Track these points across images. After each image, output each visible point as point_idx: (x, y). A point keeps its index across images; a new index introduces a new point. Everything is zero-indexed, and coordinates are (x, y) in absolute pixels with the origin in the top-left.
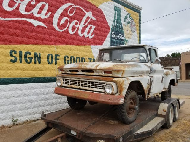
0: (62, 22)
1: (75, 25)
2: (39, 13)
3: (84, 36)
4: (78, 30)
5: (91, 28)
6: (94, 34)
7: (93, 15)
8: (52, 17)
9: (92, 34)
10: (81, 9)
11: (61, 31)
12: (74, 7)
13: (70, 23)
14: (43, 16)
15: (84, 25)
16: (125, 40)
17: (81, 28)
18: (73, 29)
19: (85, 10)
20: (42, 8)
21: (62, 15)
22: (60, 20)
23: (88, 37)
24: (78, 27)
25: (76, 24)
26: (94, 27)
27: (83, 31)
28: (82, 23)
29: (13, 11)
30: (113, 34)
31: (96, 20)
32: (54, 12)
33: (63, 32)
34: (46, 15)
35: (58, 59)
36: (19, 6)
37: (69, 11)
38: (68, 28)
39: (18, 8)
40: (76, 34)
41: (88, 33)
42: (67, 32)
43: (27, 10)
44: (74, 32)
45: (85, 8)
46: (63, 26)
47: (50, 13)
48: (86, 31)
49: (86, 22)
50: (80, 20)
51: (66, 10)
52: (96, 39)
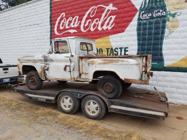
0: (87, 24)
1: (96, 23)
2: (74, 24)
3: (103, 29)
5: (111, 19)
6: (114, 24)
7: (114, 6)
8: (80, 24)
9: (112, 24)
11: (85, 31)
12: (95, 9)
13: (92, 23)
15: (103, 19)
16: (170, 14)
17: (100, 23)
18: (94, 26)
21: (87, 19)
22: (85, 23)
23: (107, 29)
24: (98, 24)
25: (97, 21)
26: (114, 17)
27: (102, 25)
28: (102, 18)
29: (63, 28)
30: (142, 15)
31: (117, 9)
32: (81, 20)
33: (87, 32)
34: (77, 24)
36: (65, 25)
37: (91, 14)
38: (90, 27)
39: (65, 26)
40: (97, 30)
41: (108, 24)
42: (89, 31)
43: (69, 25)
44: (94, 29)
45: (106, 4)
46: (87, 27)
47: (80, 21)
48: (105, 24)
49: (105, 16)
50: (100, 17)
51: (89, 14)
52: (116, 28)
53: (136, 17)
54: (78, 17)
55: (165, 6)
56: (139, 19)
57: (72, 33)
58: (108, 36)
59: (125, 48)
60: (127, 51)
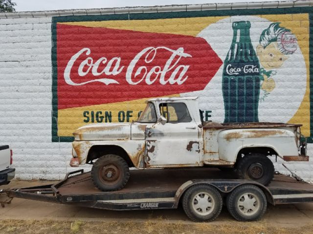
0: (138, 73)
1: (155, 73)
2: (111, 70)
3: (168, 83)
4: (159, 77)
5: (181, 69)
6: (187, 77)
7: (185, 51)
8: (125, 71)
9: (184, 77)
10: (165, 49)
11: (136, 83)
12: (154, 51)
13: (148, 72)
14: (115, 72)
15: (169, 68)
16: (264, 72)
17: (163, 73)
18: (152, 78)
19: (170, 48)
20: (113, 65)
21: (138, 65)
22: (134, 71)
23: (176, 83)
24: (160, 74)
25: (157, 70)
26: (186, 67)
27: (167, 76)
28: (167, 66)
30: (229, 69)
31: (191, 56)
34: (118, 70)
35: (131, 116)
36: (91, 69)
37: (146, 58)
38: (145, 78)
39: (90, 72)
40: (157, 83)
41: (177, 77)
42: (144, 83)
43: (99, 71)
44: (153, 81)
45: (172, 46)
46: (139, 77)
47: (123, 67)
48: (172, 76)
49: (172, 64)
50: (163, 65)
51: (143, 58)
52: (190, 83)
53: (220, 71)
54: (119, 60)
55: (258, 61)
56: (225, 74)
57: (107, 84)
58: (178, 93)
59: (207, 112)
60: (210, 116)
